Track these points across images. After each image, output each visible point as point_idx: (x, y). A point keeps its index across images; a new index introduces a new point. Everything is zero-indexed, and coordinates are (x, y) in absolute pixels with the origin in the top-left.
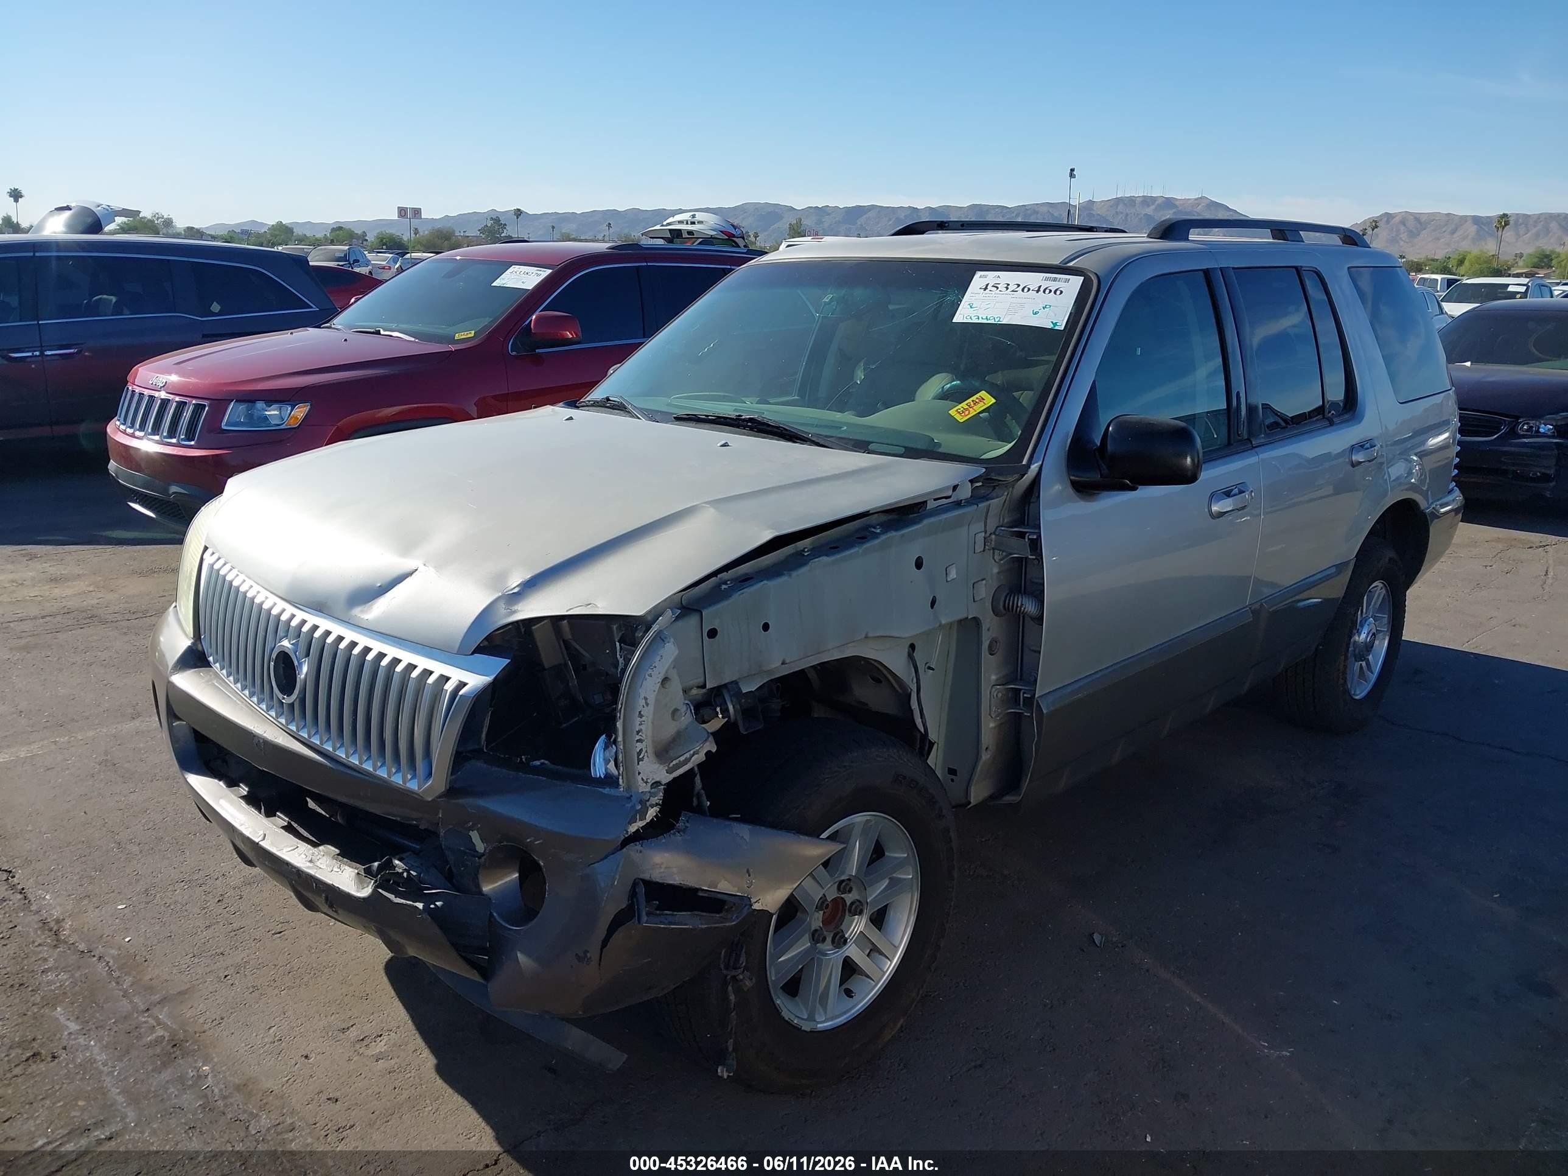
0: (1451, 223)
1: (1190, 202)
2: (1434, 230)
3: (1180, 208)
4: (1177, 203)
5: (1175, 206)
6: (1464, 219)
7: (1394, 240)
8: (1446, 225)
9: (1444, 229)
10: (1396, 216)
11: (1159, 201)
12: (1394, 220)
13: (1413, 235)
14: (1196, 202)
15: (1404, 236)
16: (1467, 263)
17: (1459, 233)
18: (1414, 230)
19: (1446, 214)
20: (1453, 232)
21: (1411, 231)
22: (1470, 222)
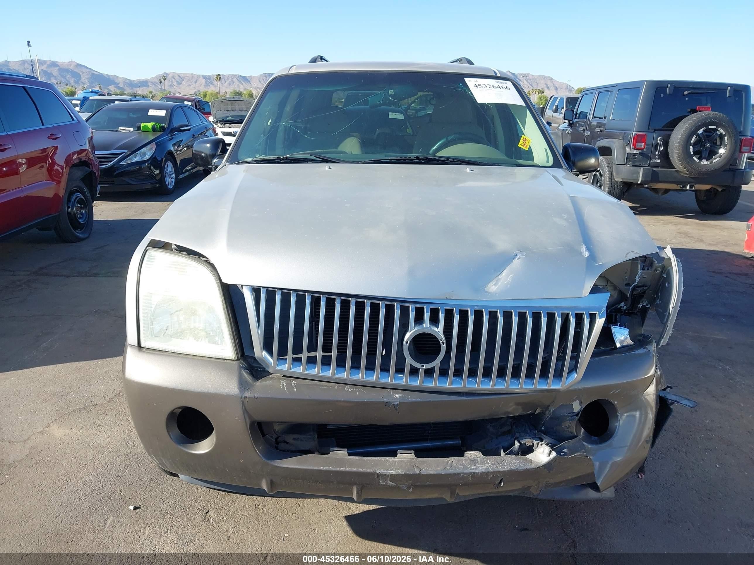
0: (194, 78)
1: (65, 63)
2: (188, 81)
3: (61, 67)
4: (59, 64)
5: (58, 66)
6: (199, 76)
7: (171, 86)
8: (192, 79)
9: (191, 81)
10: (170, 74)
11: (48, 63)
12: (169, 76)
13: (179, 83)
14: (70, 63)
15: (175, 84)
16: (207, 96)
17: (198, 83)
18: (179, 81)
19: (191, 74)
20: (196, 82)
21: (177, 82)
22: (201, 78)
